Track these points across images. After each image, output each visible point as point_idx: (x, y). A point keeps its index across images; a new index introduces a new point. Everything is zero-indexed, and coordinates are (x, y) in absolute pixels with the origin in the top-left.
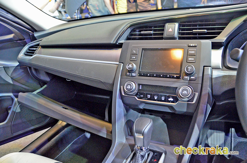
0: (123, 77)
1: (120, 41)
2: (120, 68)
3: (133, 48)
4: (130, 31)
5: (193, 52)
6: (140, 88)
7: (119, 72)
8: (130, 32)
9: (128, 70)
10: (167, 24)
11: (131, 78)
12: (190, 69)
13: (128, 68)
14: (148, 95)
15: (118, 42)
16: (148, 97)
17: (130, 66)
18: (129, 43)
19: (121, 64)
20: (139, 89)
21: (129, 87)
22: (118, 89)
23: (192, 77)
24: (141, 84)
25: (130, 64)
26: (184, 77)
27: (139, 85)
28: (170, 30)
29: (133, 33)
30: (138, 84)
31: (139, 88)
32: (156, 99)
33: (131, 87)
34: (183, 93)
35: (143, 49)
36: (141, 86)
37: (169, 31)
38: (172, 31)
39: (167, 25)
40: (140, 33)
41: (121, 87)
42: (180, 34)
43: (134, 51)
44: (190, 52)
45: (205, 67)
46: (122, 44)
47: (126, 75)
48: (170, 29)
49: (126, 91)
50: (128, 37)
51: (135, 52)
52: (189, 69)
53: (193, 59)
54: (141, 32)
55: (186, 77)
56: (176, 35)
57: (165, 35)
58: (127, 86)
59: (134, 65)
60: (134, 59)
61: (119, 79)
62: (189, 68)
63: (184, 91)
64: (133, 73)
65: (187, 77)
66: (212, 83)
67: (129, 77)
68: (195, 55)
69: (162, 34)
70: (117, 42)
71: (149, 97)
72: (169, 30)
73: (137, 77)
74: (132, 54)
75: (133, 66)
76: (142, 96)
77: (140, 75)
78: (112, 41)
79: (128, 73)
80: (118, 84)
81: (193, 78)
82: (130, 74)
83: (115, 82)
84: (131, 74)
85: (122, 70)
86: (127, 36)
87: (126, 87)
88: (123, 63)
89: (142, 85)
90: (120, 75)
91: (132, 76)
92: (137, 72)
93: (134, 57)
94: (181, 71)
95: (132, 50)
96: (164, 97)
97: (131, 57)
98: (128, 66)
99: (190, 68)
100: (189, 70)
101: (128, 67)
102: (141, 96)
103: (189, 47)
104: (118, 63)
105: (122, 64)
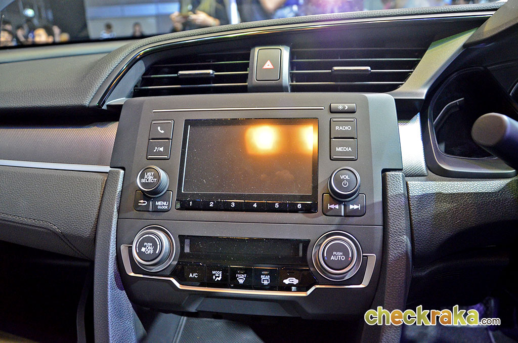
0: (128, 215)
1: (112, 101)
2: (116, 186)
3: (155, 120)
4: (143, 69)
5: (347, 128)
6: (187, 250)
7: (113, 200)
8: (144, 74)
9: (141, 190)
10: (257, 49)
11: (154, 217)
12: (347, 180)
13: (143, 184)
14: (214, 272)
15: (108, 103)
16: (214, 277)
17: (149, 177)
18: (141, 105)
19: (118, 173)
20: (182, 254)
21: (148, 249)
22: (110, 257)
23: (351, 207)
24: (188, 237)
25: (147, 169)
26: (329, 206)
27: (182, 238)
28: (268, 65)
29: (152, 76)
30: (179, 236)
31: (182, 248)
32: (241, 281)
33: (155, 249)
34: (332, 258)
35: (188, 122)
36: (187, 241)
37: (264, 67)
38: (272, 67)
39: (257, 53)
40: (176, 75)
41: (122, 247)
42: (294, 79)
43: (159, 128)
44: (337, 128)
45: (387, 173)
46: (119, 108)
47: (136, 207)
48: (269, 63)
49: (139, 262)
50: (139, 88)
51: (163, 132)
52: (344, 180)
53: (350, 149)
54: (177, 73)
55: (332, 206)
56: (286, 79)
57: (254, 80)
58: (141, 245)
59: (163, 174)
60: (159, 153)
61: (111, 222)
62: (343, 176)
63: (334, 253)
64: (159, 199)
65: (337, 207)
66: (410, 218)
67: (146, 215)
68: (353, 138)
69: (244, 78)
70: (102, 102)
71: (219, 279)
72: (266, 66)
73: (175, 213)
74: (152, 139)
75: (158, 176)
76: (194, 275)
77: (184, 207)
78: (88, 101)
79: (142, 201)
80: (112, 240)
81: (356, 207)
82: (148, 204)
83: (100, 232)
84: (154, 204)
85: (122, 191)
86: (136, 86)
87: (140, 248)
88: (123, 169)
89: (193, 238)
90: (115, 210)
91: (157, 211)
92: (173, 196)
93: (162, 149)
94: (315, 188)
95: (152, 127)
96: (267, 275)
97: (149, 151)
98: (142, 177)
99: (347, 177)
100: (345, 184)
101: (143, 181)
102: (191, 275)
103: (332, 112)
104: (107, 169)
105: (122, 172)
